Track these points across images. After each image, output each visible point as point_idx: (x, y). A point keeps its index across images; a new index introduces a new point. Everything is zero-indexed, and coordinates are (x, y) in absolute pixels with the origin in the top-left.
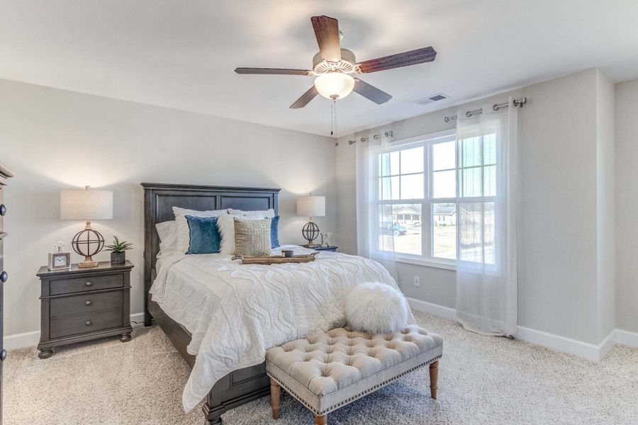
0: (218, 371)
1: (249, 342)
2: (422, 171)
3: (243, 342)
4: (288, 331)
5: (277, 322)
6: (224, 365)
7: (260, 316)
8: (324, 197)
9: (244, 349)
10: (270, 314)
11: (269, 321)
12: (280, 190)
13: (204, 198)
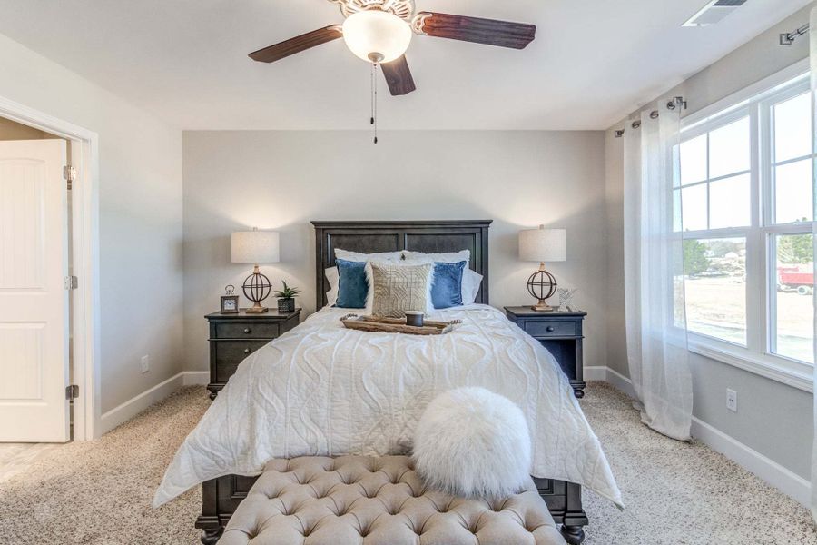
0: (203, 468)
1: (247, 441)
2: (747, 166)
3: (238, 438)
4: (311, 438)
5: (296, 421)
6: (214, 463)
7: (269, 407)
8: (564, 231)
9: (239, 450)
10: (286, 407)
11: (283, 417)
12: (490, 222)
13: (382, 237)
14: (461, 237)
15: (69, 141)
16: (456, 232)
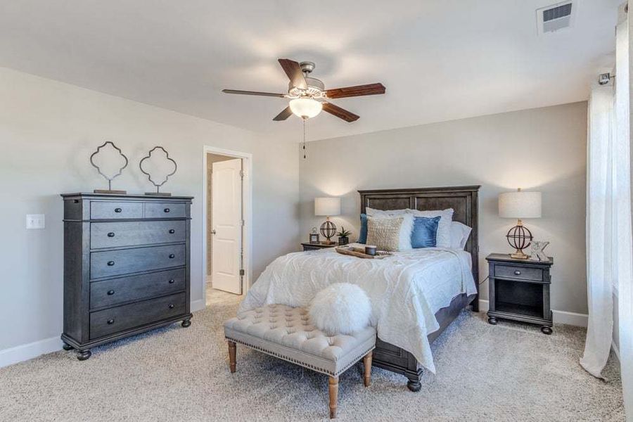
8: (539, 194)
12: (479, 187)
13: (400, 200)
14: (456, 199)
15: (242, 159)
16: (452, 195)
